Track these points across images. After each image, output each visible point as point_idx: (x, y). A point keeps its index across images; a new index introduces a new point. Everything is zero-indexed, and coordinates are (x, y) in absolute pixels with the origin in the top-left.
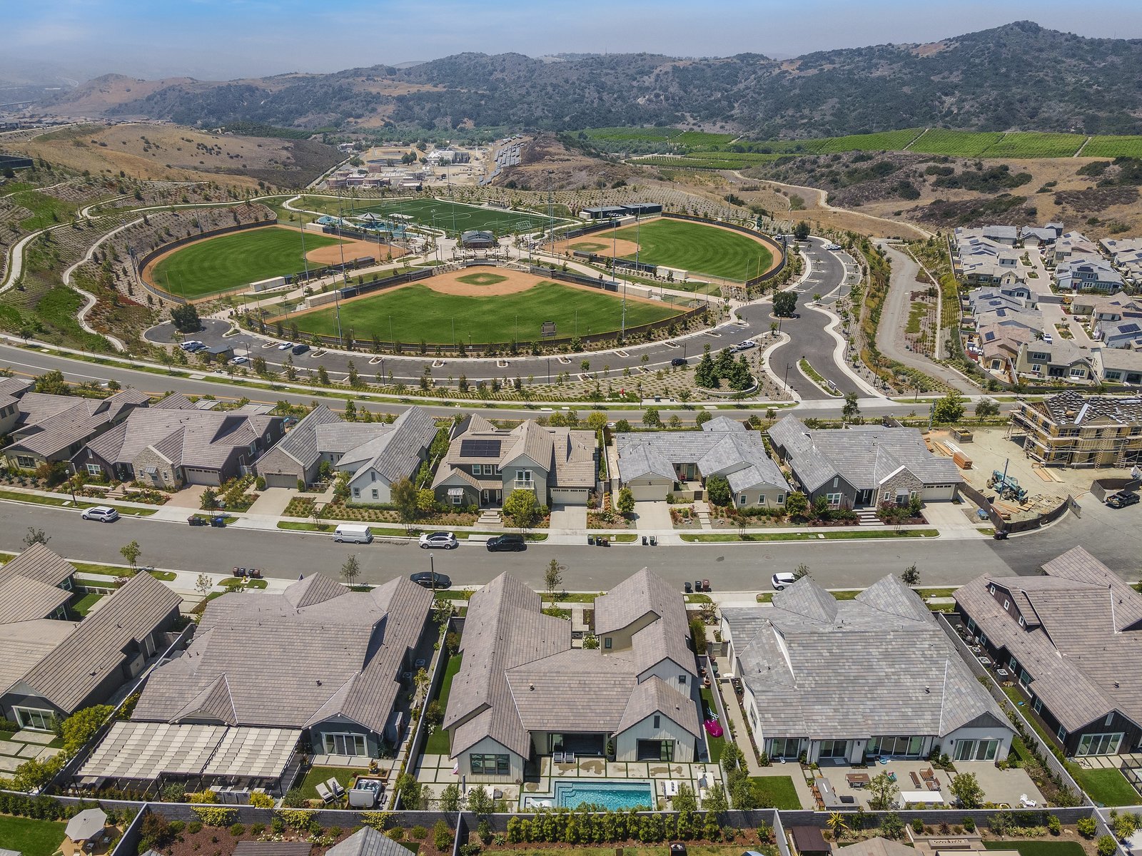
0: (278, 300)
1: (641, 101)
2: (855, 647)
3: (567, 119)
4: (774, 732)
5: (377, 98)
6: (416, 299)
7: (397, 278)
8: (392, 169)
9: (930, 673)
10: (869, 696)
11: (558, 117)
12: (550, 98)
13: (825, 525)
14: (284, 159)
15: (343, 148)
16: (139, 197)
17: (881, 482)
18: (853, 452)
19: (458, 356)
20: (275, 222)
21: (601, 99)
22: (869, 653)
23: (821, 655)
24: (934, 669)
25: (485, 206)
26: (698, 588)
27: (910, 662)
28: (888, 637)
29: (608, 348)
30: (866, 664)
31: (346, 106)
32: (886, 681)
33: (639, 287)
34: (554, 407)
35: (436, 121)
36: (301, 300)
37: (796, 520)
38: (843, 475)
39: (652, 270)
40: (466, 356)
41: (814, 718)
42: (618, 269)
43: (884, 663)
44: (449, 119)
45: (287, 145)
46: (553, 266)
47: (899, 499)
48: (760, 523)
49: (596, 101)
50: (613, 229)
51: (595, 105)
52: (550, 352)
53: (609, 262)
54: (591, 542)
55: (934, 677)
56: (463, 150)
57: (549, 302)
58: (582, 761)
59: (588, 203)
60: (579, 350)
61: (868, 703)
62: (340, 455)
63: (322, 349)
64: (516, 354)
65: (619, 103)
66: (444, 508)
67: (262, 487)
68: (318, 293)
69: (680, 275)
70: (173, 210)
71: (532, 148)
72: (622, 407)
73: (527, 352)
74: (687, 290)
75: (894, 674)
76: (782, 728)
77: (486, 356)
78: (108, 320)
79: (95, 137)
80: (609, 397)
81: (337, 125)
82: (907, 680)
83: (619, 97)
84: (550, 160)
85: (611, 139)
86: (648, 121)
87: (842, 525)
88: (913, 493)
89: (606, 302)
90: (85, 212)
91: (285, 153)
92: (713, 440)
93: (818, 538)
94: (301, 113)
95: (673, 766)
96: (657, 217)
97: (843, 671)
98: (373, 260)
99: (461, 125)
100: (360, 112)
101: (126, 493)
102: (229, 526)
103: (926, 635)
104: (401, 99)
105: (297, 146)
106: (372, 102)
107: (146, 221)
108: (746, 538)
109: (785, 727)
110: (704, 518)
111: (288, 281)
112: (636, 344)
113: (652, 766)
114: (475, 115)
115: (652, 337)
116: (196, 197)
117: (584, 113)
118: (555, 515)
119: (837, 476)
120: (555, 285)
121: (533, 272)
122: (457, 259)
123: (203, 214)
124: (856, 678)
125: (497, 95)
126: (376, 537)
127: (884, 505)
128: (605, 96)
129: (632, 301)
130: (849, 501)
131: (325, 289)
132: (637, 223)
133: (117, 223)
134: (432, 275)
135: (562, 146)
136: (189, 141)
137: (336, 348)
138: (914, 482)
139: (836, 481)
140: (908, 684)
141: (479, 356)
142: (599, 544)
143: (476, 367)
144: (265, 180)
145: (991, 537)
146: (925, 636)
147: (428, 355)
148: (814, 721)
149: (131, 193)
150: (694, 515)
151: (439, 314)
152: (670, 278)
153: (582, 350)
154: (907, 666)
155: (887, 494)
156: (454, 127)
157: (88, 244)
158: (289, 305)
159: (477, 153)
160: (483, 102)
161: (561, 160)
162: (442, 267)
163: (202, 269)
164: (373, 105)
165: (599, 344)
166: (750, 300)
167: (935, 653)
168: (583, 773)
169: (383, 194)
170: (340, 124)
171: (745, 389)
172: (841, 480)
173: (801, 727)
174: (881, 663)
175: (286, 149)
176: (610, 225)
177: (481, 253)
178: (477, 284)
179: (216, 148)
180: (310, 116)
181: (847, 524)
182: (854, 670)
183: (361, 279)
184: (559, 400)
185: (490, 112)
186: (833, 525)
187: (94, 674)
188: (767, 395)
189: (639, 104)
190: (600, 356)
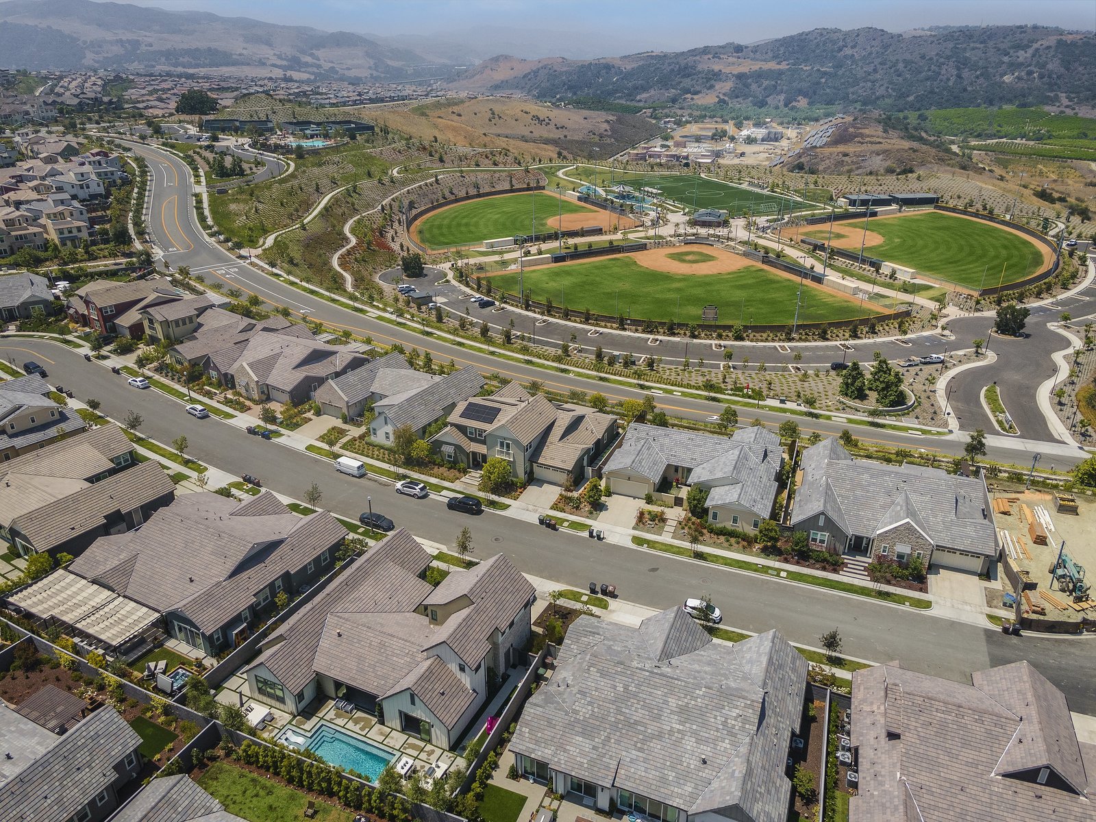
0: (497, 258)
1: (1007, 79)
2: (655, 691)
3: (911, 98)
4: (521, 747)
5: (717, 76)
6: (616, 270)
7: (612, 249)
8: (697, 145)
9: (720, 744)
10: (639, 745)
11: (903, 96)
12: (899, 76)
13: (798, 563)
14: (602, 131)
15: (665, 122)
16: (441, 160)
17: (878, 532)
18: (868, 492)
19: (617, 329)
20: (543, 188)
21: (959, 76)
22: (666, 702)
23: (615, 687)
24: (727, 741)
25: (745, 186)
26: (604, 592)
27: (705, 725)
28: (697, 692)
29: (773, 340)
30: (656, 712)
31: (687, 82)
32: (667, 736)
33: (851, 283)
34: (665, 391)
35: (769, 100)
36: (515, 261)
37: (767, 551)
38: (831, 514)
39: (877, 266)
40: (624, 329)
41: (568, 747)
42: (840, 262)
43: (676, 717)
44: (782, 97)
45: (611, 118)
46: (767, 250)
47: (900, 556)
48: (726, 544)
49: (953, 79)
50: (865, 219)
51: (951, 84)
52: (708, 337)
53: (834, 253)
54: (542, 522)
55: (722, 749)
56: (780, 129)
57: (743, 287)
58: (360, 714)
59: (857, 190)
60: (739, 338)
61: (634, 752)
62: (382, 397)
63: (503, 305)
64: (673, 334)
65: (982, 80)
66: (438, 461)
67: (318, 413)
68: (534, 255)
69: (905, 273)
70: (461, 172)
71: (846, 130)
72: (739, 402)
73: (685, 334)
74: (906, 291)
75: (679, 731)
76: (531, 746)
77: (644, 332)
78: (356, 260)
79: (456, 109)
80: (732, 390)
81: (674, 101)
82: (689, 743)
83: (982, 75)
84: (859, 142)
85: (955, 120)
86: (1010, 101)
87: (817, 569)
88: (919, 554)
89: (805, 294)
90: (395, 172)
91: (606, 126)
92: (723, 448)
93: (778, 575)
94: (644, 89)
95: (429, 747)
96: (929, 209)
97: (627, 711)
98: (601, 230)
99: (794, 104)
100: (698, 88)
101: (226, 398)
102: (275, 440)
103: (741, 703)
104: (740, 77)
105: (619, 121)
106: (713, 77)
107: (437, 180)
108: (699, 556)
109: (534, 747)
110: (670, 526)
111: (516, 242)
112: (806, 340)
113: (412, 740)
114: (811, 94)
115: (829, 336)
116: (487, 161)
117: (932, 92)
118: (532, 490)
119: (823, 513)
120: (761, 270)
121: (746, 254)
122: (679, 235)
123: (486, 177)
124: (636, 723)
125: (840, 73)
126: (370, 475)
127: (880, 558)
128: (966, 73)
129: (834, 296)
130: (838, 545)
131: (540, 253)
132: (899, 215)
133: (414, 181)
134: (646, 249)
135: (880, 128)
136: (526, 113)
137: (517, 306)
138: (920, 540)
139: (822, 518)
140: (689, 747)
141: (637, 331)
142: (549, 526)
143: (627, 341)
144: (565, 149)
145: (999, 629)
146: (739, 704)
147: (589, 324)
148: (565, 751)
149: (437, 156)
150: (663, 520)
151: (626, 286)
152: (893, 276)
153: (742, 339)
154: (699, 728)
155: (885, 547)
156: (786, 105)
157: (385, 196)
158: (504, 263)
159: (791, 133)
160: (823, 80)
161: (871, 143)
162: (660, 242)
163: (459, 225)
164: (713, 82)
165: (765, 335)
166: (977, 310)
167: (738, 724)
168: (350, 725)
169: (652, 168)
170: (677, 100)
171: (891, 406)
172: (828, 520)
173: (550, 752)
174: (672, 716)
175: (607, 122)
176: (863, 215)
177: (703, 231)
178: (684, 261)
179: (547, 120)
180: (652, 92)
181: (824, 569)
182: (638, 714)
183: (576, 246)
184: (676, 385)
185: (828, 90)
186: (808, 566)
187: (73, 529)
188: (917, 418)
189: (1004, 82)
190: (759, 348)
